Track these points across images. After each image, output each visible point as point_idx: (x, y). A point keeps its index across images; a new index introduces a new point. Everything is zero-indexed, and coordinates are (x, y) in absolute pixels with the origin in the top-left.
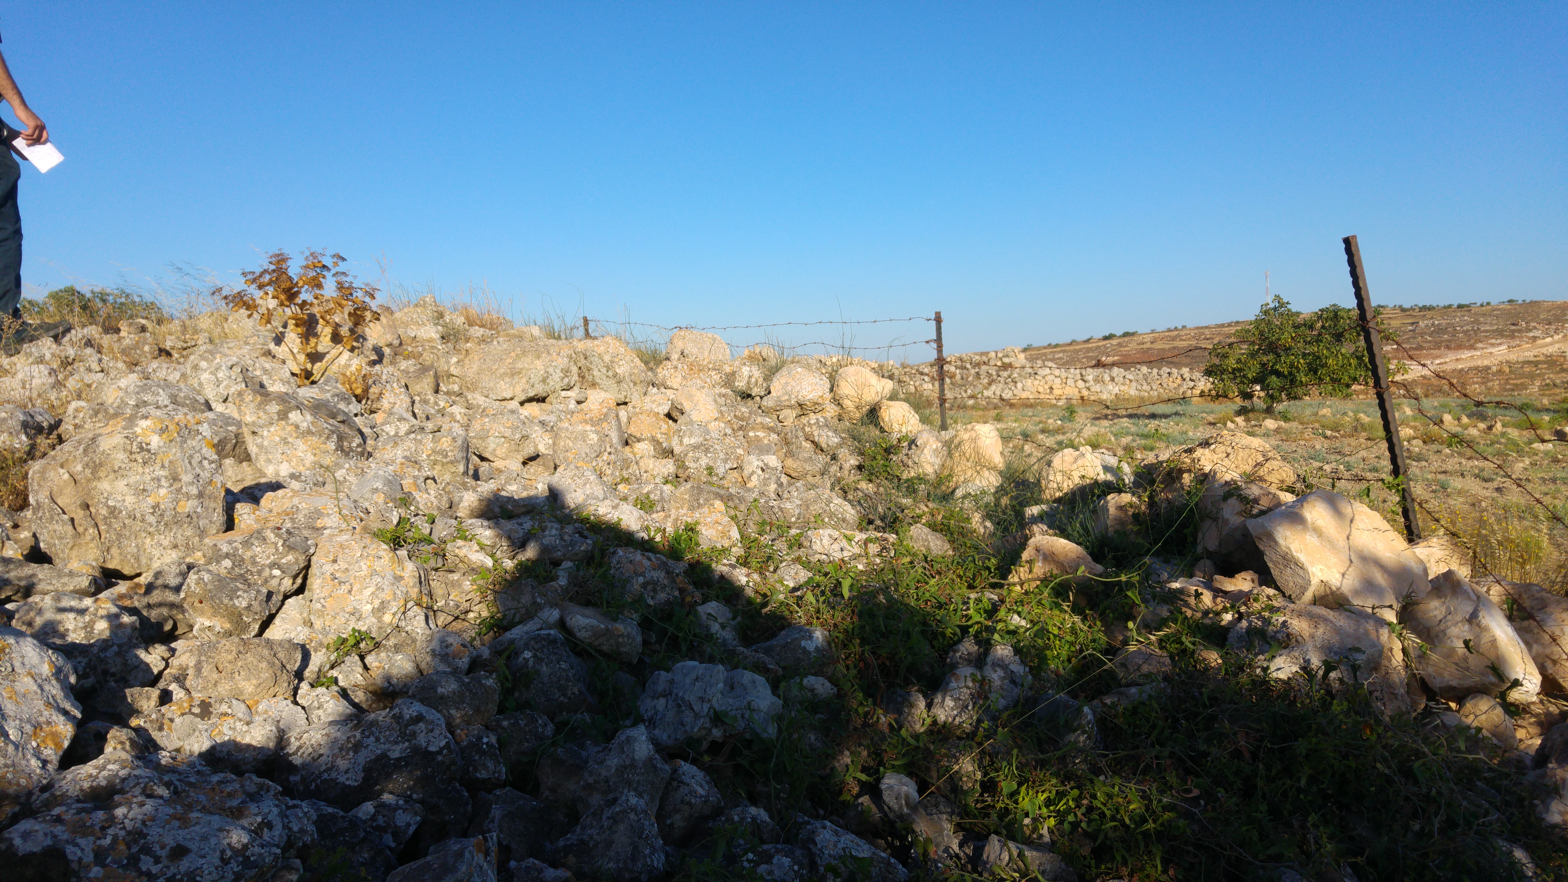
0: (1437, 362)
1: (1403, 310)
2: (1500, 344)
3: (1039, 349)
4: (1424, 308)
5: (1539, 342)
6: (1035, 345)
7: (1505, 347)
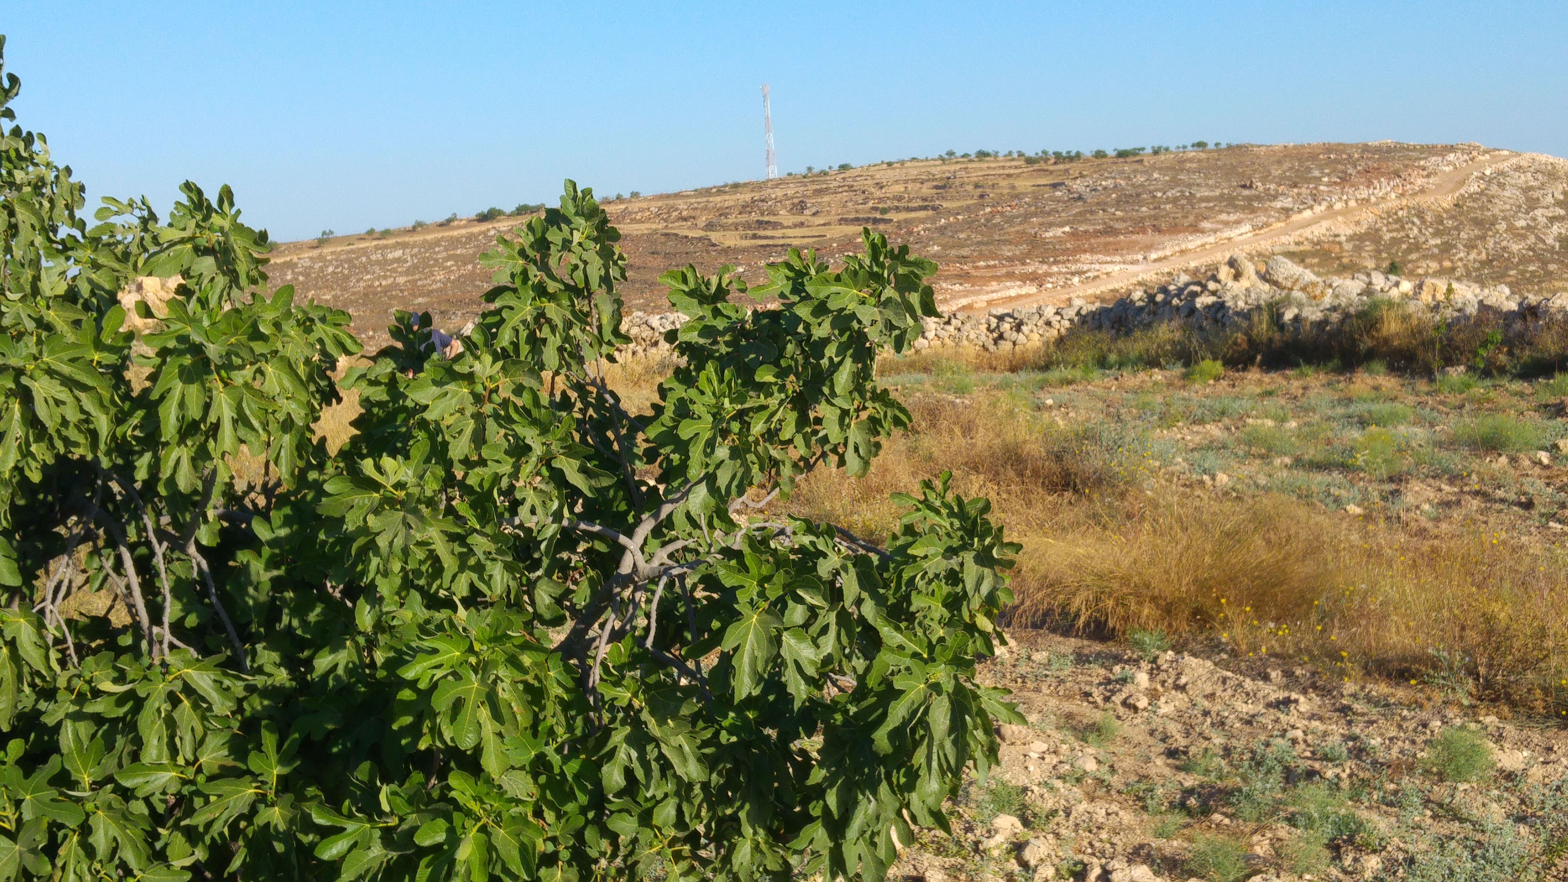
0: (1154, 256)
1: (1030, 161)
2: (1238, 222)
3: (348, 240)
4: (1059, 157)
5: (1295, 218)
6: (339, 232)
7: (1246, 228)
